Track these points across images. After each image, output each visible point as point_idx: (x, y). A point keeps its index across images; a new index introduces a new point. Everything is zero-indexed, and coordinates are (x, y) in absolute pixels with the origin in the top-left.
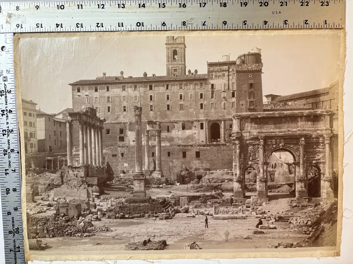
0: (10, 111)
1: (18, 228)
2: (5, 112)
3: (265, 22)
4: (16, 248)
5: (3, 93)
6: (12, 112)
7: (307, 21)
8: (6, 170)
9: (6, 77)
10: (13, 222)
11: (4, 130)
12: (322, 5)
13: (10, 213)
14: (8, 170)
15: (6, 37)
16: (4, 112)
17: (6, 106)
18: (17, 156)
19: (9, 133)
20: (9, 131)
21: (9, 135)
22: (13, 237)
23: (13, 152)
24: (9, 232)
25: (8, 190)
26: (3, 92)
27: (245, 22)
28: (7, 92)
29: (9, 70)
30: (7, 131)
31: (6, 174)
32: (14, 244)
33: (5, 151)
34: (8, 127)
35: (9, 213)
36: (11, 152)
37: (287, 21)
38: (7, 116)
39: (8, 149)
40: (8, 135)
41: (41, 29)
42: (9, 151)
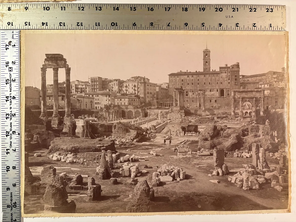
0: (14, 97)
1: (16, 203)
2: (9, 98)
3: (220, 24)
4: (13, 221)
5: (8, 82)
7: (255, 24)
8: (7, 150)
9: (12, 68)
10: (11, 197)
11: (7, 114)
12: (267, 11)
14: (9, 149)
22: (11, 211)
23: (14, 134)
24: (7, 206)
25: (8, 167)
26: (8, 80)
27: (203, 24)
28: (12, 81)
30: (10, 115)
31: (7, 153)
33: (7, 133)
34: (11, 112)
35: (8, 189)
37: (238, 24)
38: (11, 102)
41: (29, 26)
42: (11, 132)
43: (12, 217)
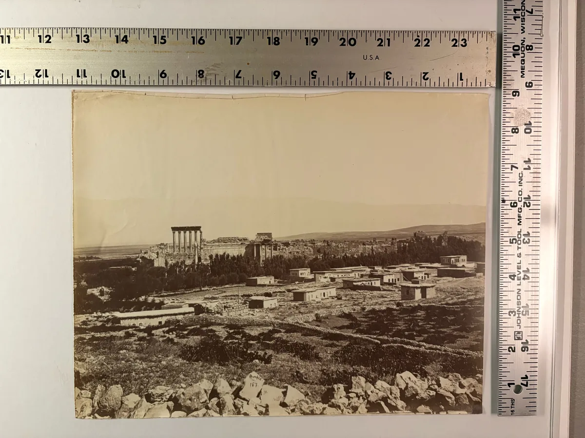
0: (513, 277)
1: (514, 55)
2: (522, 275)
4: (521, 17)
5: (524, 310)
6: (510, 276)
8: (529, 168)
9: (516, 338)
10: (523, 68)
11: (526, 242)
13: (527, 86)
14: (525, 169)
15: (513, 409)
16: (525, 275)
17: (519, 287)
18: (506, 193)
19: (518, 238)
20: (518, 240)
21: (518, 234)
22: (524, 38)
23: (513, 202)
24: (532, 49)
25: (527, 131)
26: (524, 313)
28: (517, 312)
29: (510, 351)
30: (520, 240)
31: (529, 160)
32: (524, 24)
33: (528, 204)
34: (518, 248)
36: (517, 201)
38: (519, 268)
39: (522, 207)
40: (520, 234)
42: (520, 205)
43: (522, 24)
